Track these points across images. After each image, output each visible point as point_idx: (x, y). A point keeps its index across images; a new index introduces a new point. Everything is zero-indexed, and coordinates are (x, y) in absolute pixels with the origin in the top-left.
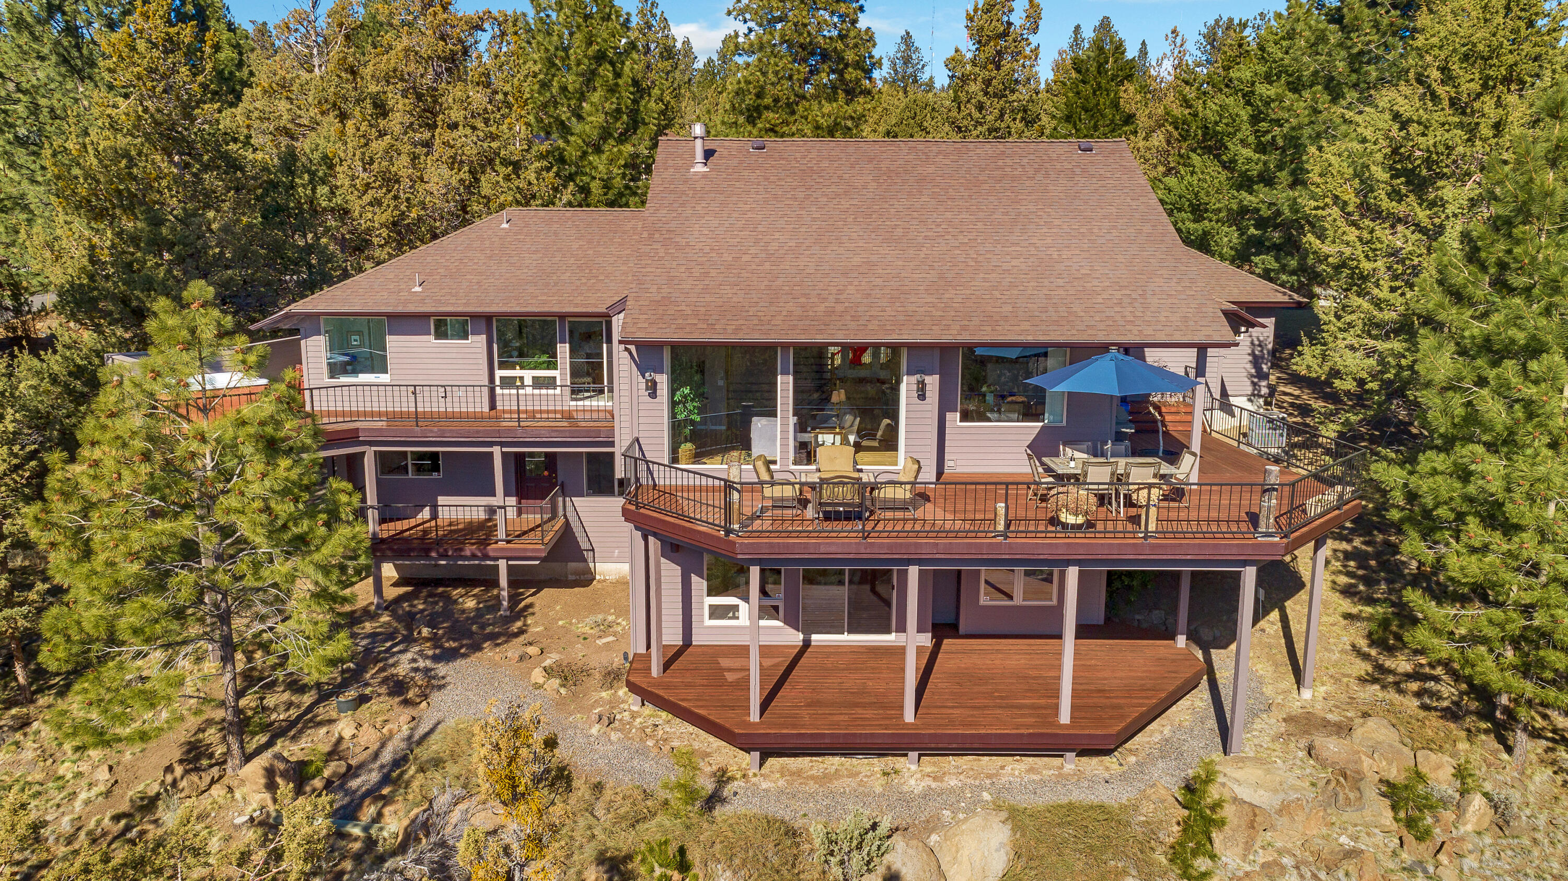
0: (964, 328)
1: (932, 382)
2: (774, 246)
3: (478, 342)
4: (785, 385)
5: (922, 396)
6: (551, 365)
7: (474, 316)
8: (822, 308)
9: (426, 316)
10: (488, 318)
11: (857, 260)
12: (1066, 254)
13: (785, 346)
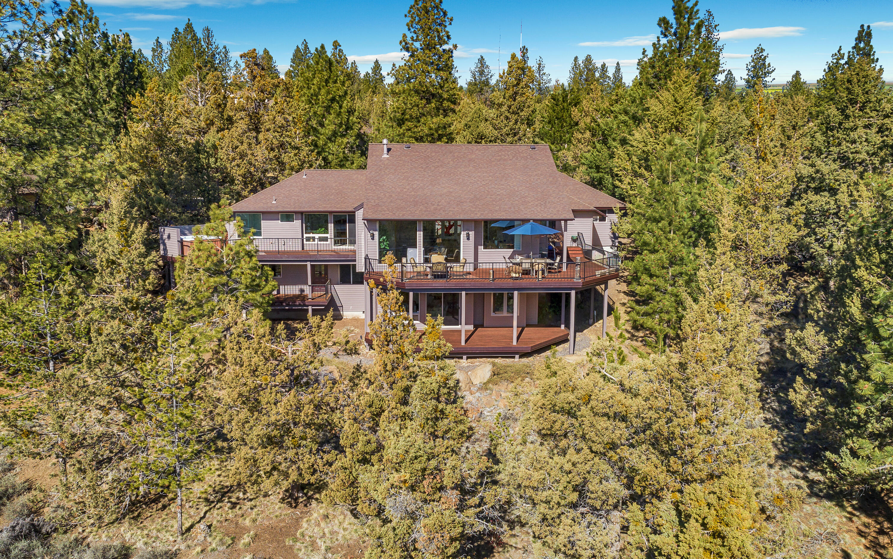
0: (482, 214)
1: (472, 234)
2: (415, 186)
3: (297, 223)
4: (420, 235)
5: (468, 239)
6: (326, 231)
7: (296, 212)
8: (432, 208)
9: (278, 212)
10: (302, 213)
11: (445, 191)
12: (520, 188)
13: (420, 221)
